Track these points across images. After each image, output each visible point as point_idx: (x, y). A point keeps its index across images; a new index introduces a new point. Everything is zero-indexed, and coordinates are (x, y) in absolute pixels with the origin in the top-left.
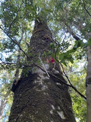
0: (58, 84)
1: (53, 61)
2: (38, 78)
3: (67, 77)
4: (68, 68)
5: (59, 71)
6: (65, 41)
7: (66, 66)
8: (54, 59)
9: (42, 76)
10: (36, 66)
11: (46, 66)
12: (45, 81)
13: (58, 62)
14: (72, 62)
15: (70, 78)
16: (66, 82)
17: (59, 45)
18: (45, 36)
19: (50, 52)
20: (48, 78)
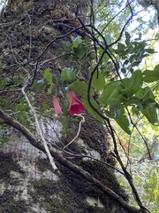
0: (91, 202)
1: (76, 109)
2: (15, 174)
3: (128, 177)
4: (142, 146)
5: (103, 153)
6: (134, 37)
7: (129, 133)
8: (84, 102)
9: (31, 169)
10: (9, 123)
11: (49, 129)
12: (42, 189)
13: (96, 116)
14: (152, 120)
15: (146, 187)
16: (126, 198)
17: (106, 49)
18: (57, 12)
19: (68, 72)
20: (55, 178)
